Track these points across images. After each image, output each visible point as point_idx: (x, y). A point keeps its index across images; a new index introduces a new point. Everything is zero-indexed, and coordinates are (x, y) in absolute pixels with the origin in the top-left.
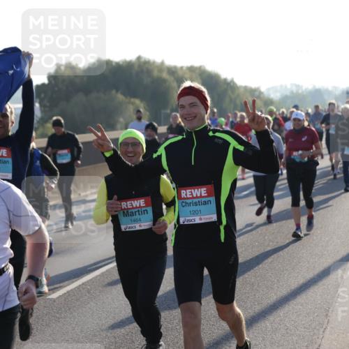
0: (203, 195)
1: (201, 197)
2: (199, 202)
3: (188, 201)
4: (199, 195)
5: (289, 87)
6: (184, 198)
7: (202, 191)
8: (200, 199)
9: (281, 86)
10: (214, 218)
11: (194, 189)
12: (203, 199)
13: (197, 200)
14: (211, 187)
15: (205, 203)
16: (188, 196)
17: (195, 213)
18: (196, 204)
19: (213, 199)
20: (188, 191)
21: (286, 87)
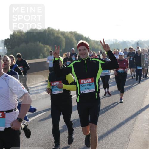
0: (90, 82)
1: (89, 82)
2: (89, 84)
3: (84, 84)
4: (88, 82)
5: (112, 40)
6: (83, 83)
7: (90, 80)
8: (89, 83)
9: (109, 40)
10: (94, 90)
11: (87, 80)
12: (90, 83)
13: (88, 84)
14: (93, 79)
15: (91, 85)
16: (84, 82)
17: (87, 89)
18: (87, 85)
19: (94, 83)
20: (84, 80)
21: (111, 40)
